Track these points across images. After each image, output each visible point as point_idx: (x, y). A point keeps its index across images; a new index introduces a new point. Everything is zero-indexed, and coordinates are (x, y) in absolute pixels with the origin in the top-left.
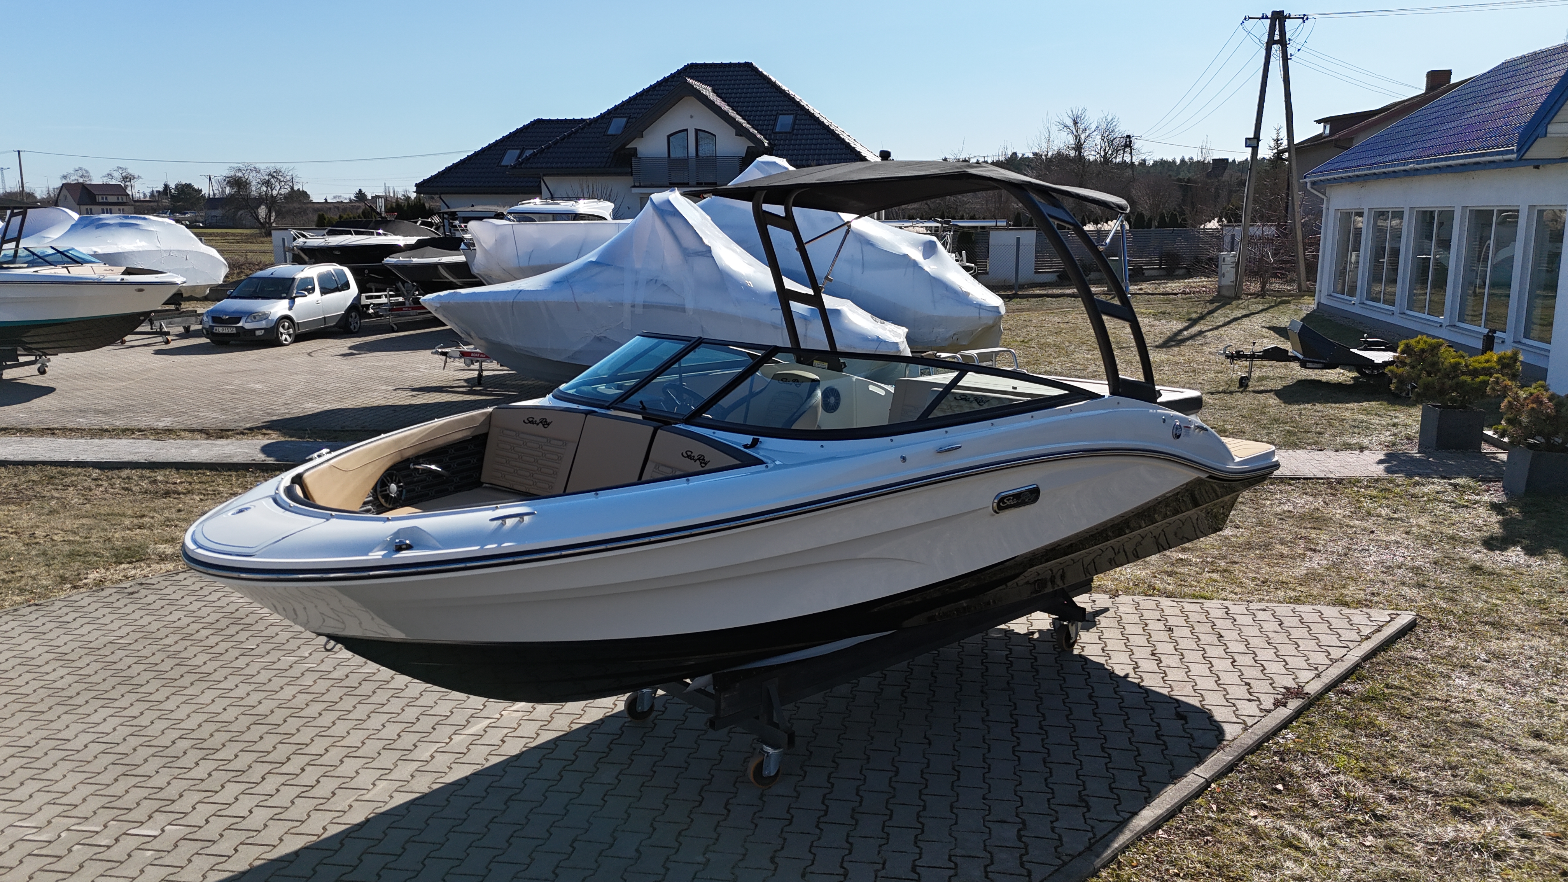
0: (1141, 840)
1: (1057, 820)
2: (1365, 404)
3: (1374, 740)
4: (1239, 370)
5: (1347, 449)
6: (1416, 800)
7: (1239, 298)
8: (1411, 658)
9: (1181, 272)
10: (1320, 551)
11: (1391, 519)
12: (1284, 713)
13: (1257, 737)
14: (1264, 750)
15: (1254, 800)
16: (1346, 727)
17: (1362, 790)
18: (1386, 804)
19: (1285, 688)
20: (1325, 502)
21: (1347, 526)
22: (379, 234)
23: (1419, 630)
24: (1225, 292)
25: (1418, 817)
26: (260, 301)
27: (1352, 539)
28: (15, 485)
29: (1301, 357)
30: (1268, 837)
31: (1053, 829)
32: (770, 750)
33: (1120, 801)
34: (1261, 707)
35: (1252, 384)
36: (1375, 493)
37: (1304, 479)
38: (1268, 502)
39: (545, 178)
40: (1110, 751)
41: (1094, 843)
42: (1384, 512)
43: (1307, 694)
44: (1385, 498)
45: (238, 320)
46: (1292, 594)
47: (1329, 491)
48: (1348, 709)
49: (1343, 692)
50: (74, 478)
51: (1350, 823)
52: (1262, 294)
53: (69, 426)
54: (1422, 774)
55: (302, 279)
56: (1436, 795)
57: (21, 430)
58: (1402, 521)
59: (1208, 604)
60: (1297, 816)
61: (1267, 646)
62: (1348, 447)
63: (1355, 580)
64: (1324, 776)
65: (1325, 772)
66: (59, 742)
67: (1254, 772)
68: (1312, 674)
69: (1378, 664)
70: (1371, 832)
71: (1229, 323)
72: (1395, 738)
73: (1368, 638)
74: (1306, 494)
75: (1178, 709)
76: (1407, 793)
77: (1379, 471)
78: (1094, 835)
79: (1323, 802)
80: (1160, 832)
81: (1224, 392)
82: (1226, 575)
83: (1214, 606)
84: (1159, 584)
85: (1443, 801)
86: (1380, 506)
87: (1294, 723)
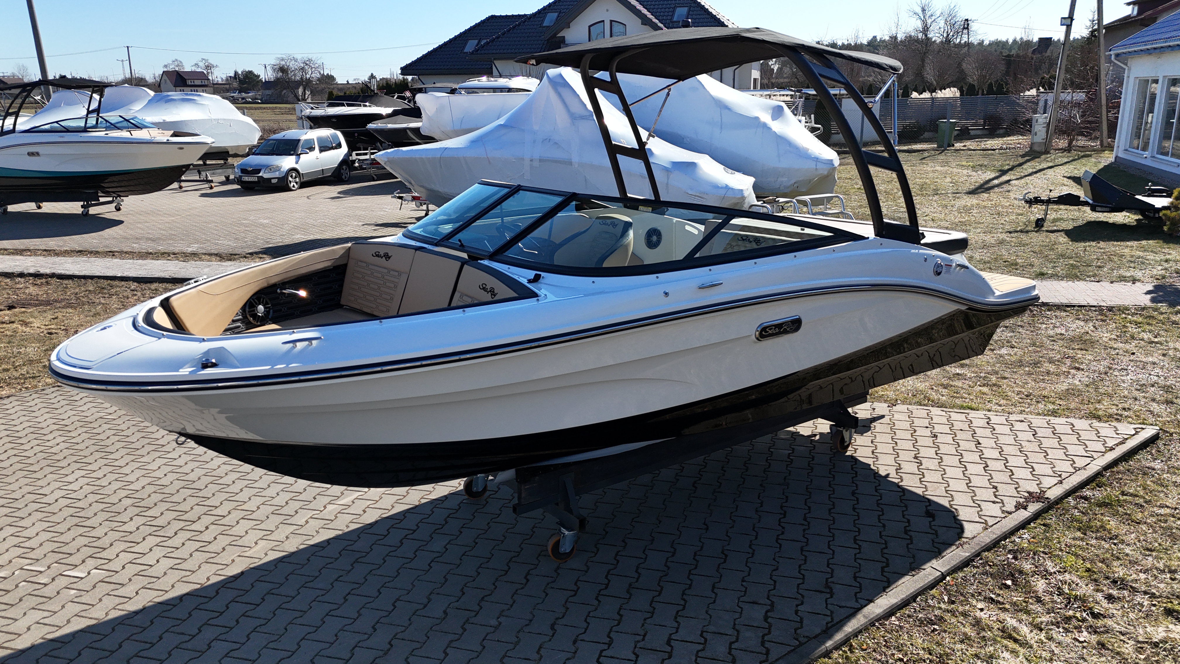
0: (874, 625)
1: (802, 604)
2: (1144, 242)
3: (1103, 542)
4: (1037, 212)
5: (1121, 281)
6: (1133, 600)
7: (1048, 153)
8: (1149, 468)
9: (1001, 131)
10: (1083, 370)
11: (1152, 342)
12: (1023, 515)
13: (995, 536)
14: (1000, 547)
15: (983, 593)
16: (1079, 530)
17: (1085, 589)
18: (1105, 603)
19: (1028, 492)
20: (1094, 327)
21: (1111, 348)
22: (365, 106)
23: (1160, 443)
24: (1036, 148)
25: (1132, 615)
26: (275, 157)
27: (1113, 360)
28: (76, 294)
29: (1091, 202)
30: (990, 629)
31: (796, 612)
32: (566, 533)
33: (861, 589)
34: (1003, 509)
35: (1047, 226)
36: (1140, 319)
37: (1079, 306)
38: (1044, 326)
39: (495, 62)
40: (860, 543)
41: (831, 627)
42: (1146, 336)
43: (1047, 498)
44: (1149, 324)
45: (259, 171)
46: (1051, 407)
47: (1099, 317)
48: (1083, 513)
49: (1082, 497)
50: (118, 289)
51: (1068, 619)
52: (1068, 149)
53: (125, 250)
54: (1142, 576)
55: (306, 140)
56: (1153, 596)
57: (91, 252)
58: (1161, 344)
59: (973, 414)
60: (1021, 610)
61: (1019, 454)
62: (1122, 279)
63: (1110, 396)
64: (1051, 574)
65: (1052, 571)
66: (39, 496)
67: (988, 568)
68: (1055, 480)
69: (1118, 473)
70: (1087, 628)
71: (1036, 172)
72: (1123, 542)
73: (1112, 449)
74: (1079, 319)
75: (929, 508)
76: (1126, 593)
77: (1146, 301)
78: (832, 619)
79: (1047, 598)
80: (893, 618)
81: (1021, 231)
82: (994, 388)
83: (978, 418)
84: (934, 396)
85: (1159, 602)
86: (1143, 331)
87: (1032, 525)
